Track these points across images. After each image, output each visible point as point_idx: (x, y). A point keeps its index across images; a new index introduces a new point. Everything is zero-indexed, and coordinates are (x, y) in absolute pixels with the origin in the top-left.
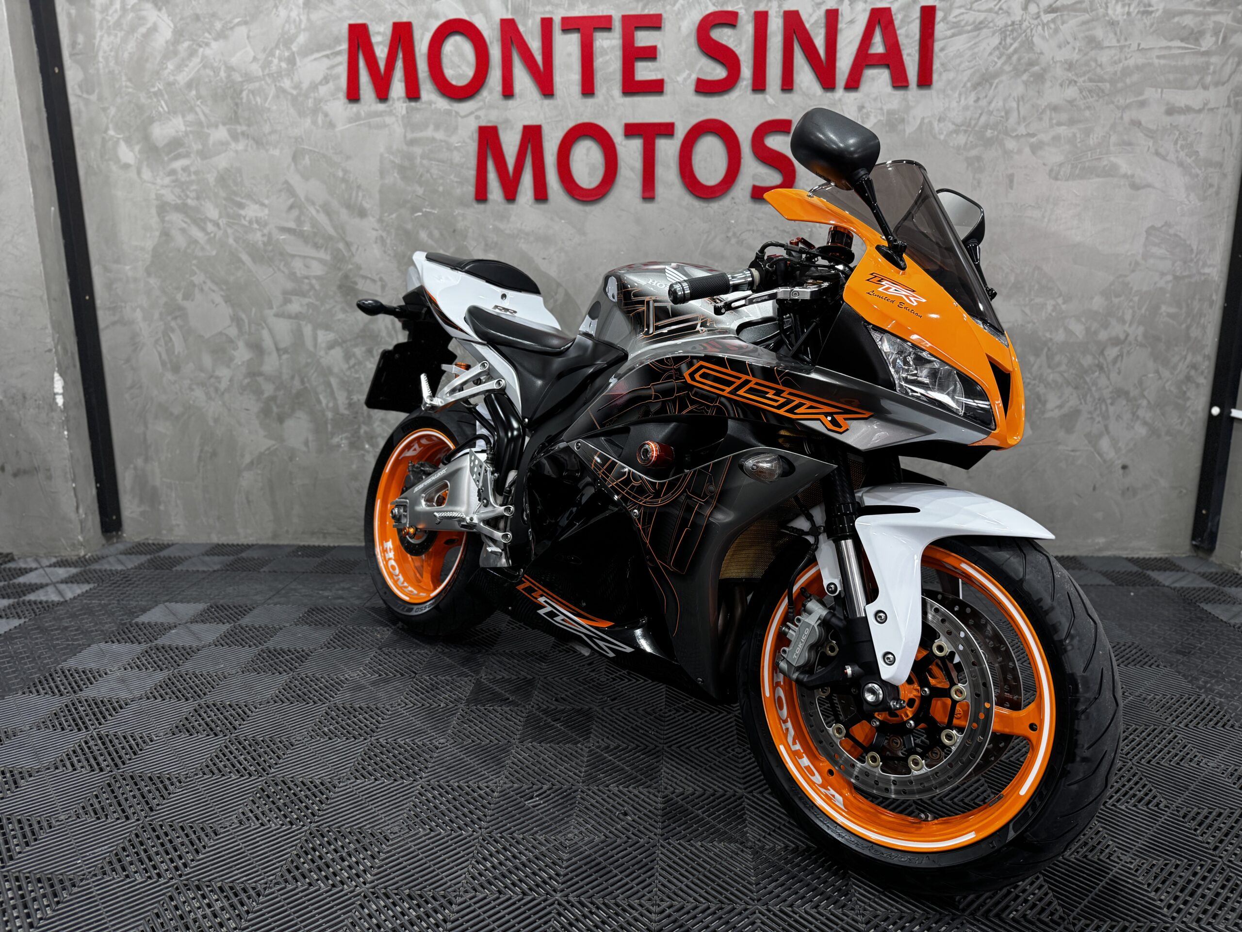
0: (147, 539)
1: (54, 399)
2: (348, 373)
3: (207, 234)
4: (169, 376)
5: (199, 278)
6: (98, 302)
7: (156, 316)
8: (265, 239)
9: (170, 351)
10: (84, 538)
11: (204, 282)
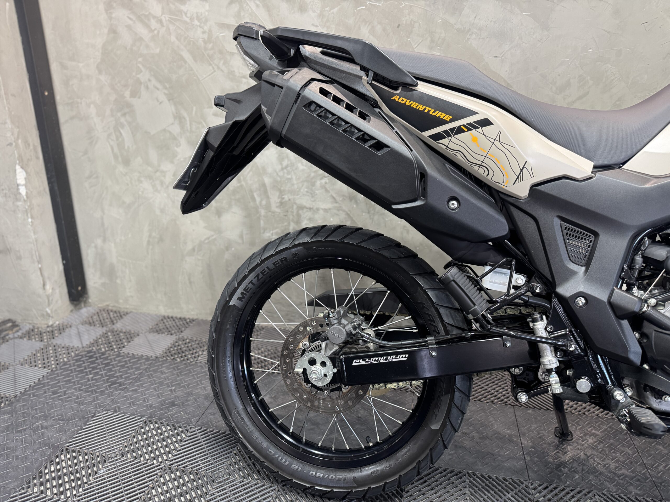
0: (108, 306)
1: (18, 189)
2: (281, 174)
3: (151, 31)
4: (121, 168)
5: (144, 76)
6: (58, 98)
7: (108, 112)
8: (206, 36)
9: (121, 145)
10: (51, 310)
11: (150, 80)
